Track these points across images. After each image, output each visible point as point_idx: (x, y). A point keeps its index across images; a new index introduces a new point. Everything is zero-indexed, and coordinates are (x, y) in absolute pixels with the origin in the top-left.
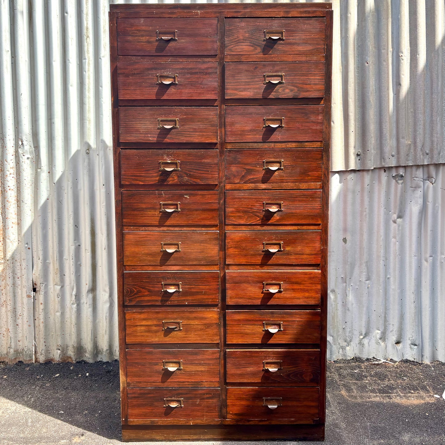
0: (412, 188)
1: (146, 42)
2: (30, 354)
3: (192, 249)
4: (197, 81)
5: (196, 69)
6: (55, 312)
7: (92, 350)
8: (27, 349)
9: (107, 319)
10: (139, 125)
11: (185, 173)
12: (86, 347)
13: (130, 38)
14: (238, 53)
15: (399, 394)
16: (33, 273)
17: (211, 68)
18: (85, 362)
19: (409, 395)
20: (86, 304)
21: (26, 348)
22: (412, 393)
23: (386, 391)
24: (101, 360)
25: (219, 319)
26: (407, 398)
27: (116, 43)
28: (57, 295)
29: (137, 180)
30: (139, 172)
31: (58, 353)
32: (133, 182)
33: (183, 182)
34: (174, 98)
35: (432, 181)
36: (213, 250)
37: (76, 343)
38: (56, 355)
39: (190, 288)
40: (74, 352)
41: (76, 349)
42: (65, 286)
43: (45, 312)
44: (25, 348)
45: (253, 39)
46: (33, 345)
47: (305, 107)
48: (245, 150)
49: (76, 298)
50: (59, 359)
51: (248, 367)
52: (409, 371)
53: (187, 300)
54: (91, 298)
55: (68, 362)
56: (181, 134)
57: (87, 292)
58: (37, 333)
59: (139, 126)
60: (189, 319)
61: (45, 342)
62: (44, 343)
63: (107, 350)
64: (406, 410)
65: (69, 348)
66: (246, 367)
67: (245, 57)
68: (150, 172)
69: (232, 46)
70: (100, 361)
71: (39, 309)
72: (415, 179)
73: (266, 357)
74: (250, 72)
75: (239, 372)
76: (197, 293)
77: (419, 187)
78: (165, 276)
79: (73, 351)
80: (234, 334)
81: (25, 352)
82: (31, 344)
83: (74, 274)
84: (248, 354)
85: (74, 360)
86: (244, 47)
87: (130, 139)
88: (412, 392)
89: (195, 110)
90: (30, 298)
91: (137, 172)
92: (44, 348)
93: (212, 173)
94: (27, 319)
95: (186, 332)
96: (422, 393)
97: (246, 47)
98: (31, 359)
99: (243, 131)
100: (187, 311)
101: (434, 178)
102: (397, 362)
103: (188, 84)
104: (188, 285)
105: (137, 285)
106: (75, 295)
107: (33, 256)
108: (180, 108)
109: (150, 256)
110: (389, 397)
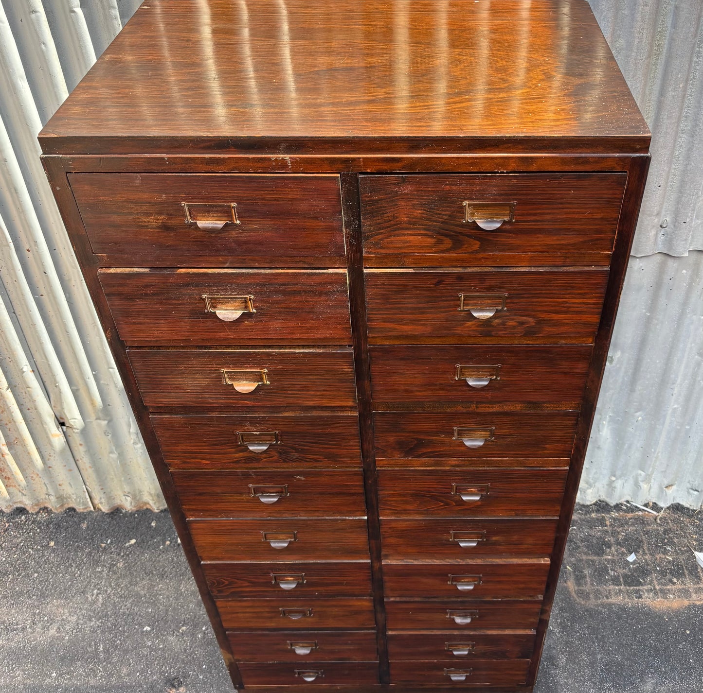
2: (83, 501)
4: (301, 307)
8: (76, 496)
11: (293, 448)
14: (396, 251)
15: (654, 586)
19: (668, 588)
22: (674, 584)
23: (636, 579)
25: (374, 607)
26: (665, 594)
28: (105, 433)
29: (195, 458)
30: (196, 448)
31: (127, 500)
36: (358, 540)
38: (126, 503)
39: (322, 580)
44: (72, 495)
45: (435, 221)
46: (84, 491)
49: (138, 437)
50: (131, 508)
51: (421, 648)
52: (677, 531)
53: (318, 590)
58: (86, 476)
59: (181, 381)
60: (323, 607)
61: (102, 489)
65: (143, 493)
66: (418, 648)
67: (414, 259)
69: (381, 237)
74: (425, 289)
76: (333, 584)
78: (274, 567)
80: (399, 620)
81: (75, 500)
85: (156, 508)
86: (412, 238)
88: (675, 580)
91: (193, 448)
92: (103, 496)
95: (319, 617)
97: (416, 238)
98: (86, 506)
99: (411, 385)
100: (319, 599)
102: (662, 508)
103: (279, 313)
104: (316, 576)
105: (229, 576)
106: (135, 433)
108: (266, 354)
110: (637, 593)
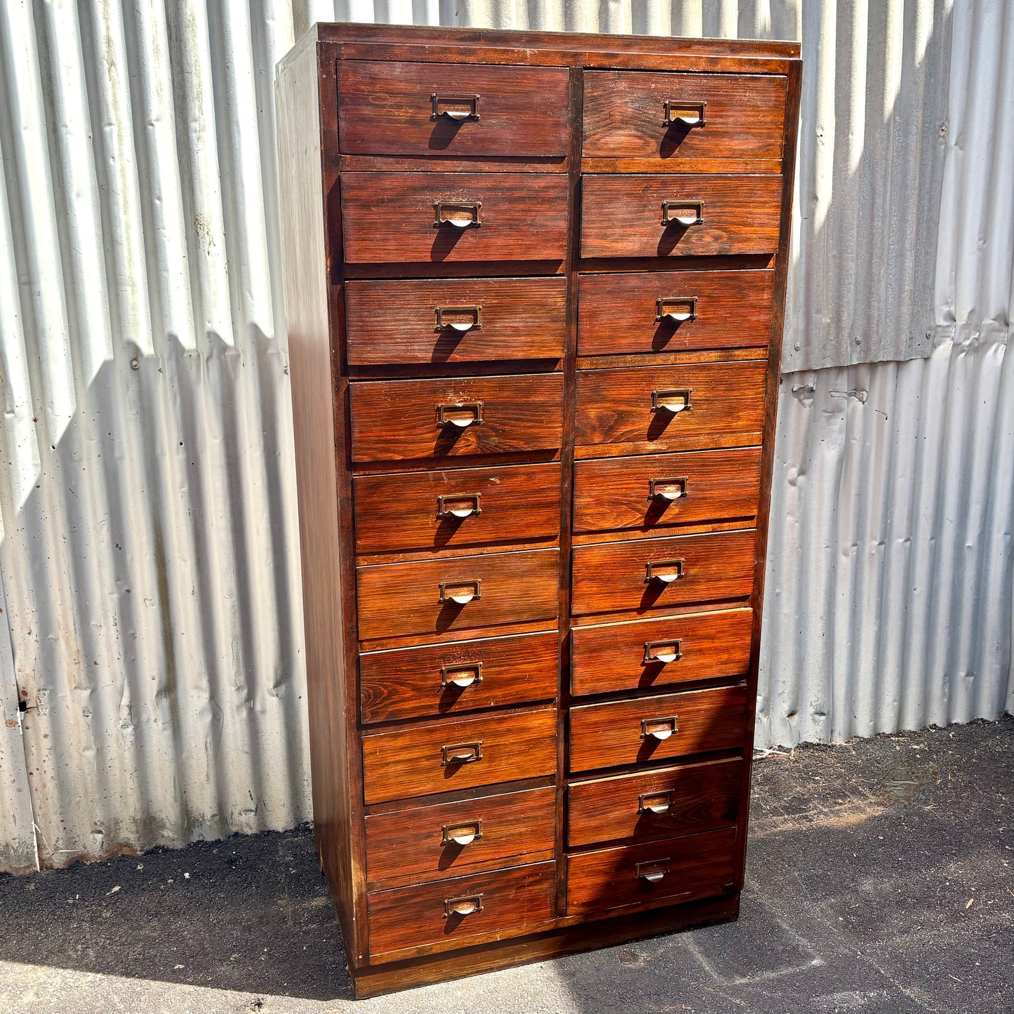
0: (826, 412)
1: (406, 122)
2: (27, 852)
3: (505, 592)
4: (523, 217)
5: (522, 189)
6: (81, 751)
7: (180, 821)
8: (19, 843)
9: (209, 748)
10: (393, 323)
11: (493, 429)
12: (163, 816)
13: (367, 111)
14: (611, 154)
15: (821, 810)
16: (17, 667)
17: (553, 187)
18: (166, 850)
19: (837, 808)
20: (155, 721)
21: (17, 840)
22: (841, 804)
23: (797, 807)
24: (201, 838)
25: (557, 726)
26: (837, 813)
27: (336, 121)
28: (84, 712)
29: (388, 451)
30: (391, 433)
31: (96, 840)
32: (379, 456)
33: (488, 449)
34: (472, 259)
35: (862, 398)
36: (547, 589)
37: (140, 811)
38: (94, 845)
39: (500, 673)
40: (137, 832)
41: (141, 825)
42: (100, 688)
43: (57, 755)
44: (12, 842)
45: (643, 121)
46: (32, 833)
47: (739, 275)
48: (616, 371)
49: (130, 713)
50: (100, 853)
51: (611, 812)
53: (494, 697)
54: (166, 707)
55: (123, 856)
56: (486, 341)
57: (157, 695)
58: (38, 803)
59: (394, 325)
60: (496, 734)
61: (62, 821)
62: (60, 824)
63: (214, 816)
64: (844, 837)
65: (121, 825)
66: (607, 813)
67: (624, 164)
68: (418, 431)
69: (598, 136)
70: (199, 842)
71: (39, 749)
72: (833, 394)
73: (645, 786)
74: (635, 197)
75: (593, 823)
76: (514, 681)
77: (840, 411)
78: (447, 654)
79: (134, 829)
80: (585, 752)
81: (15, 851)
82: (28, 831)
83: (122, 658)
84: (611, 786)
85: (139, 849)
86: (623, 139)
87: (374, 358)
88: (840, 801)
89: (518, 287)
90: (14, 726)
91: (388, 434)
92: (61, 834)
93: (550, 425)
94: (11, 775)
95: (489, 761)
96: (857, 801)
97: (627, 138)
98: (30, 863)
99: (615, 330)
100: (492, 720)
101: (868, 390)
102: (792, 749)
103: (504, 225)
104: (495, 667)
105: (389, 678)
106: (128, 706)
107: (12, 627)
108: (484, 282)
109: (416, 615)
110: (806, 817)
